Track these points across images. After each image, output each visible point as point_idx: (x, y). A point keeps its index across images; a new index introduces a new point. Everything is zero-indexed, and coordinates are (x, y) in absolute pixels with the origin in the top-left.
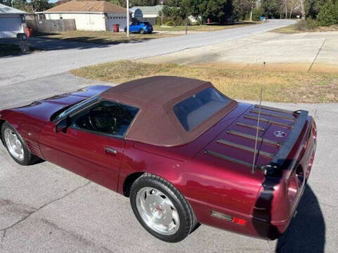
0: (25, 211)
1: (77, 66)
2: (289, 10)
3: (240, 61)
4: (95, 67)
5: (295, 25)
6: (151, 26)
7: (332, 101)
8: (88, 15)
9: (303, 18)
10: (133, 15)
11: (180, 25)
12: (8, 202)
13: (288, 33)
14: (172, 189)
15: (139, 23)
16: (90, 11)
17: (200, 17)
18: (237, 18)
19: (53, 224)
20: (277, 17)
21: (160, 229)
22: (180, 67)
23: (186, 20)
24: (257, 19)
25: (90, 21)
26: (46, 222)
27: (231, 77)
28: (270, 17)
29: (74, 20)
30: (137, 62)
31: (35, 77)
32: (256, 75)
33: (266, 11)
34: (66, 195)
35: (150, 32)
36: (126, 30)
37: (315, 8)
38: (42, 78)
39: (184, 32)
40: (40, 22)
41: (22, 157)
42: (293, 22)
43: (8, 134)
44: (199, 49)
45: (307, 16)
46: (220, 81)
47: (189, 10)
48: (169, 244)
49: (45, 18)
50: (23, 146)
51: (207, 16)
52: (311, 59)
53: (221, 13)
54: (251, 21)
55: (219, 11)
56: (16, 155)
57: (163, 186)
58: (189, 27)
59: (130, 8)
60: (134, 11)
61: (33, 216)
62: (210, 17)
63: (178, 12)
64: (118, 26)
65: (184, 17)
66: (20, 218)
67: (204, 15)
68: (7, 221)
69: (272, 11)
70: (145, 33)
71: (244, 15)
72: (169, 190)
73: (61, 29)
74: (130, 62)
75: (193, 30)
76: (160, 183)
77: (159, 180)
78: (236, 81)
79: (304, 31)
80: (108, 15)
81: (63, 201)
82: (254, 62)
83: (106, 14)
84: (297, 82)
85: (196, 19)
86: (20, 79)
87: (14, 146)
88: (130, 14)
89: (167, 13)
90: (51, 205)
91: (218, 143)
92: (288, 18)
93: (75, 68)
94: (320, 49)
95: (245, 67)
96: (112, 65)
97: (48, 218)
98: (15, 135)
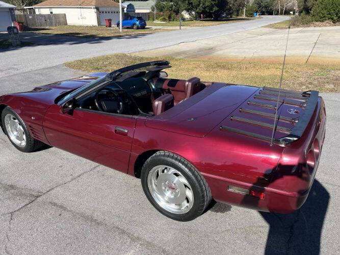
0: (32, 195)
1: (71, 59)
2: (282, 6)
3: (237, 54)
4: (89, 60)
5: (289, 21)
6: (144, 21)
7: (331, 91)
8: (79, 9)
9: (297, 14)
10: (125, 9)
11: (174, 20)
12: (12, 187)
13: (282, 28)
14: (186, 166)
15: (132, 18)
16: (81, 5)
17: (193, 13)
18: (230, 14)
19: (61, 207)
20: (270, 13)
21: (172, 208)
22: (177, 60)
23: (179, 15)
24: (250, 15)
25: (81, 15)
26: (55, 204)
27: (229, 69)
28: (263, 13)
29: (65, 15)
30: (133, 55)
31: (29, 69)
32: (254, 67)
33: (259, 7)
34: (72, 180)
35: (143, 27)
36: (118, 25)
37: (309, 4)
38: (36, 70)
39: (178, 28)
40: (30, 17)
41: (24, 143)
42: (287, 18)
43: (8, 120)
44: (194, 43)
45: (300, 12)
46: (219, 73)
47: (182, 5)
48: (182, 223)
49: (34, 12)
50: (25, 132)
51: (200, 11)
52: (308, 52)
53: (215, 9)
54: (244, 17)
55: (212, 6)
56: (17, 142)
57: (177, 163)
58: (183, 23)
59: (122, 3)
60: (126, 6)
61: (40, 199)
62: (204, 12)
63: (171, 7)
64: (110, 21)
65: (177, 12)
66: (27, 201)
67: (198, 10)
68: (13, 205)
69: (266, 7)
70: (138, 28)
71: (238, 11)
72: (183, 167)
73: (51, 24)
74: (125, 55)
75: (187, 25)
76: (173, 161)
77: (173, 158)
78: (234, 73)
79: (298, 26)
80: (100, 9)
81: (70, 185)
82: (251, 55)
83: (97, 8)
84: (295, 74)
85: (190, 14)
86: (13, 72)
87: (15, 133)
88: (123, 9)
89: (160, 8)
90: (58, 189)
91: (232, 119)
92: (281, 14)
93: (69, 61)
94: (316, 43)
95: (242, 60)
96: (107, 58)
97: (56, 201)
98: (16, 121)
